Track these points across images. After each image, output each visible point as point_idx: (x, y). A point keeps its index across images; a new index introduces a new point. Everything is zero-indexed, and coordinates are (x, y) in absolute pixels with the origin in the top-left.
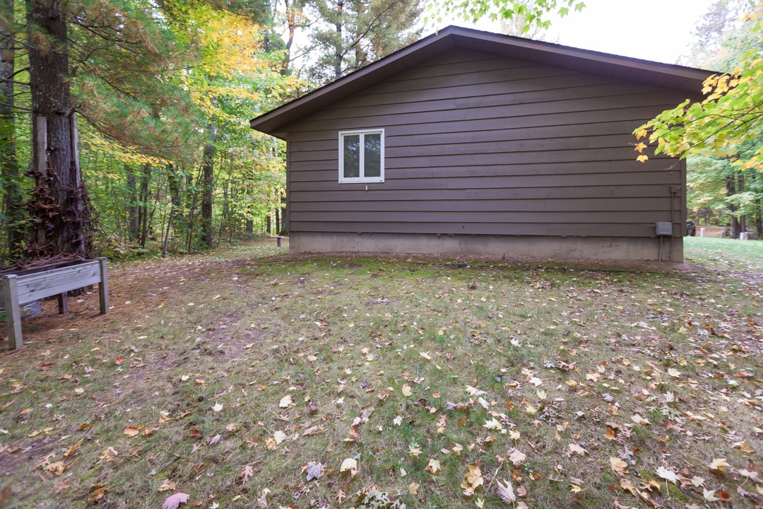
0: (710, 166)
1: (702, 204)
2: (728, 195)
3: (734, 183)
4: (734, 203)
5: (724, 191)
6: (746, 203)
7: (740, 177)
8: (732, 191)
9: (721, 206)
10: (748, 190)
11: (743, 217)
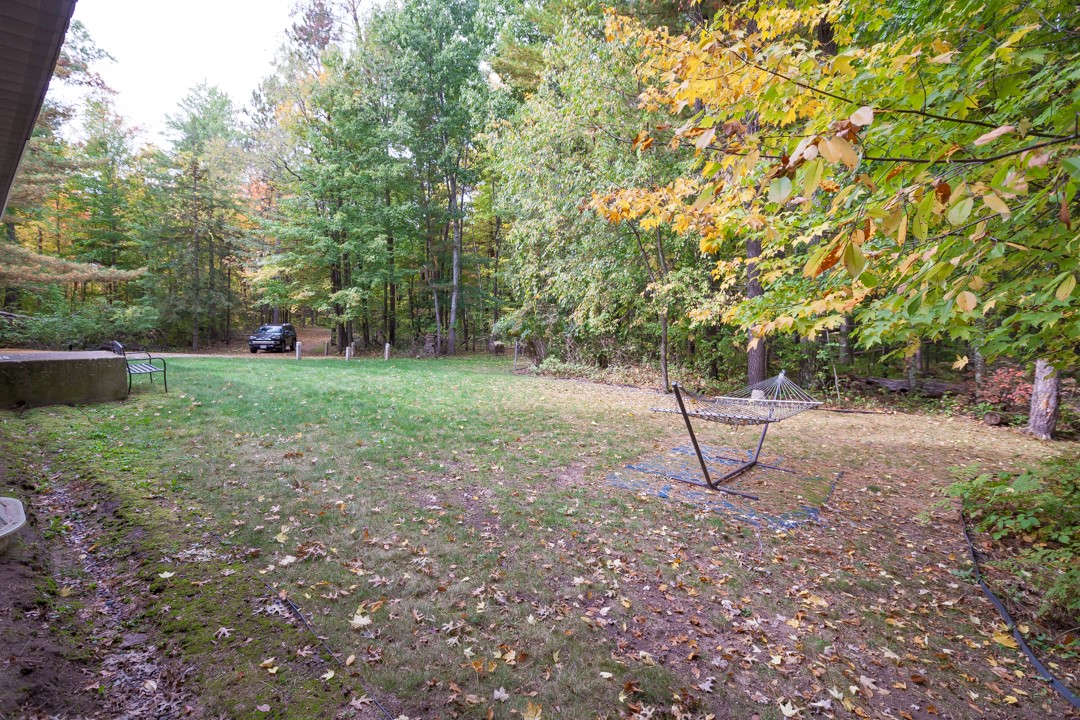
0: (310, 243)
1: (300, 301)
2: (334, 291)
3: (340, 273)
4: (340, 302)
5: (327, 285)
6: (354, 304)
7: (346, 265)
8: (337, 285)
9: (324, 307)
10: (355, 284)
11: (350, 323)
